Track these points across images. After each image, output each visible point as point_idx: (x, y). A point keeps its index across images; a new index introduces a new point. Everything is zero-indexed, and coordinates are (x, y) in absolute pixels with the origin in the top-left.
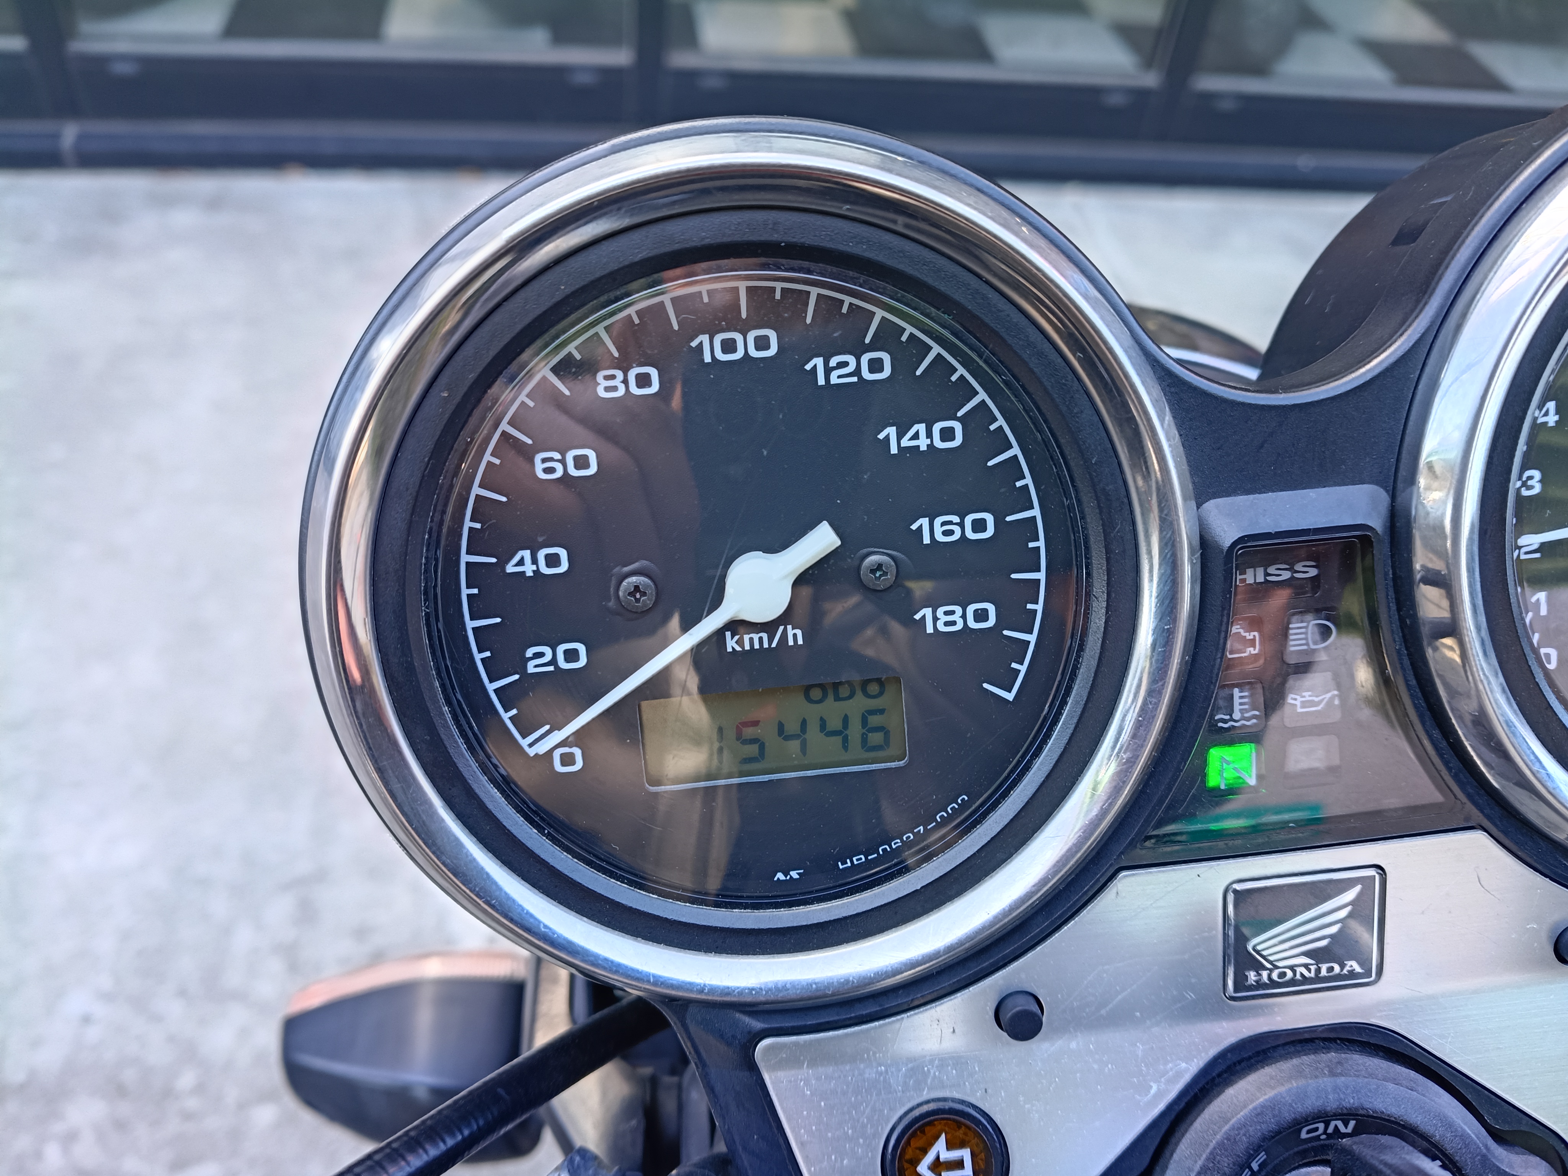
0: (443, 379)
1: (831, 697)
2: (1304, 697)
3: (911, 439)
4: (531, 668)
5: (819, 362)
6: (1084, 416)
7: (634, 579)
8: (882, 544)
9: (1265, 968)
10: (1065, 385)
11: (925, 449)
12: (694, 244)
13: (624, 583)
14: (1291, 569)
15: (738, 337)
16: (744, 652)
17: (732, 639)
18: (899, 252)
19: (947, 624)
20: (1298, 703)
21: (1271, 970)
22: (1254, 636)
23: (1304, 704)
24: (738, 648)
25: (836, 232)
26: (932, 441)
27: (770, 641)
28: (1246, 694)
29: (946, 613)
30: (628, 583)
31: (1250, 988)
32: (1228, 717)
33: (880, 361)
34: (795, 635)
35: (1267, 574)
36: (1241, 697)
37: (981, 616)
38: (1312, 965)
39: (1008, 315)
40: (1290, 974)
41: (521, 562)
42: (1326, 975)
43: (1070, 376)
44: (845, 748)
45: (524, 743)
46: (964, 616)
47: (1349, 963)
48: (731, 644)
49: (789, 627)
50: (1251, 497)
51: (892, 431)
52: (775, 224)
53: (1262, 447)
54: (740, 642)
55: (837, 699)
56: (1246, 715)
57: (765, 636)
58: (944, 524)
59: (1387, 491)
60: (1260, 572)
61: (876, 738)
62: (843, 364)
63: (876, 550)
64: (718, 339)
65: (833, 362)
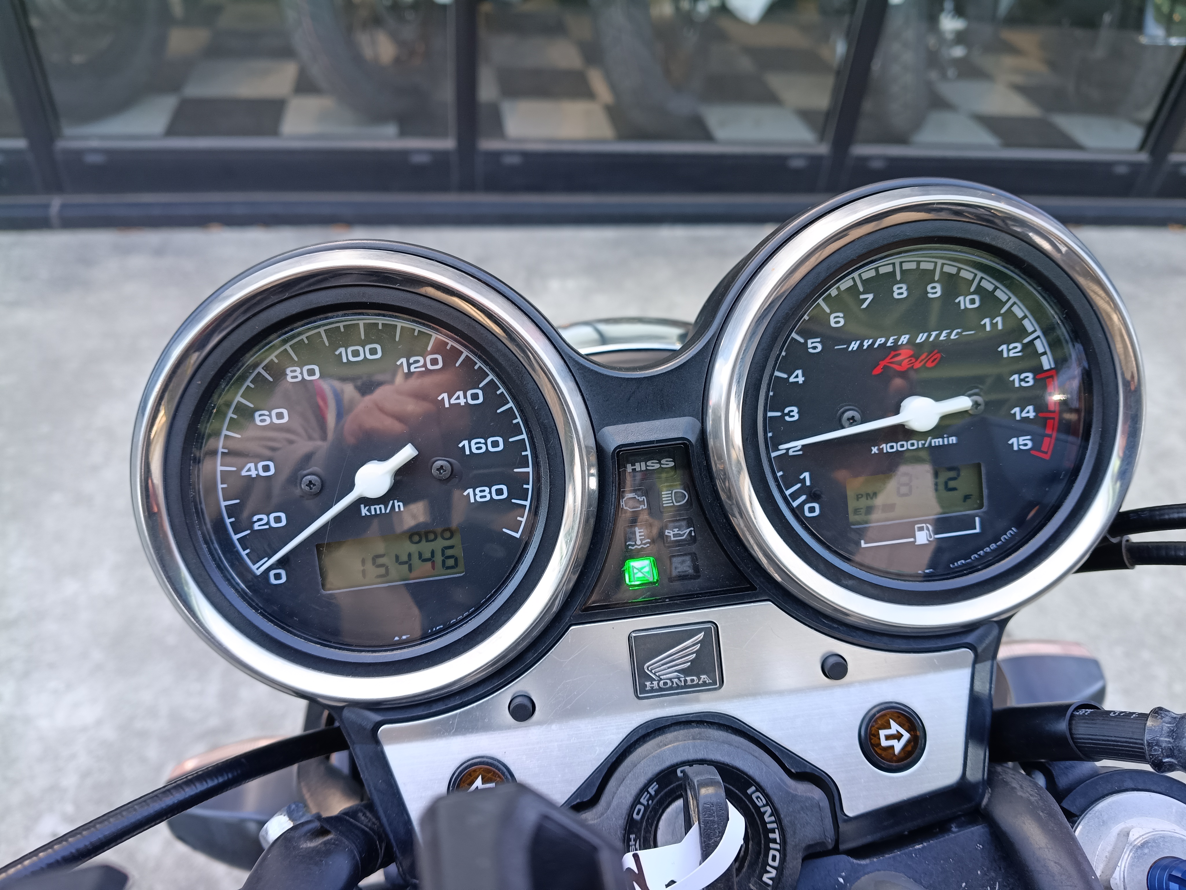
0: (198, 375)
1: (424, 540)
2: (674, 531)
3: (455, 399)
4: (256, 527)
5: (404, 360)
6: (529, 386)
7: (309, 477)
8: (445, 455)
9: (655, 680)
10: (518, 370)
11: (464, 404)
12: (323, 305)
13: (304, 480)
14: (660, 463)
15: (360, 349)
16: (372, 515)
17: (365, 508)
18: (429, 306)
19: (481, 497)
20: (671, 535)
21: (659, 681)
22: (644, 499)
23: (675, 536)
24: (368, 514)
25: (395, 297)
26: (467, 400)
27: (386, 509)
28: (642, 530)
29: (481, 491)
30: (306, 479)
31: (648, 692)
32: (634, 543)
33: (436, 359)
34: (399, 506)
35: (647, 466)
36: (640, 532)
37: (499, 492)
38: (682, 678)
39: (486, 336)
40: (670, 684)
41: (249, 470)
42: (690, 683)
43: (521, 365)
44: (433, 567)
45: (254, 568)
46: (490, 493)
47: (703, 677)
48: (364, 511)
49: (396, 501)
50: (626, 425)
51: (445, 396)
52: (363, 294)
53: (629, 399)
54: (369, 510)
55: (427, 541)
56: (643, 542)
57: (382, 506)
58: (476, 443)
59: (699, 420)
60: (643, 464)
61: (451, 562)
62: (417, 362)
63: (441, 458)
64: (350, 350)
65: (412, 360)
